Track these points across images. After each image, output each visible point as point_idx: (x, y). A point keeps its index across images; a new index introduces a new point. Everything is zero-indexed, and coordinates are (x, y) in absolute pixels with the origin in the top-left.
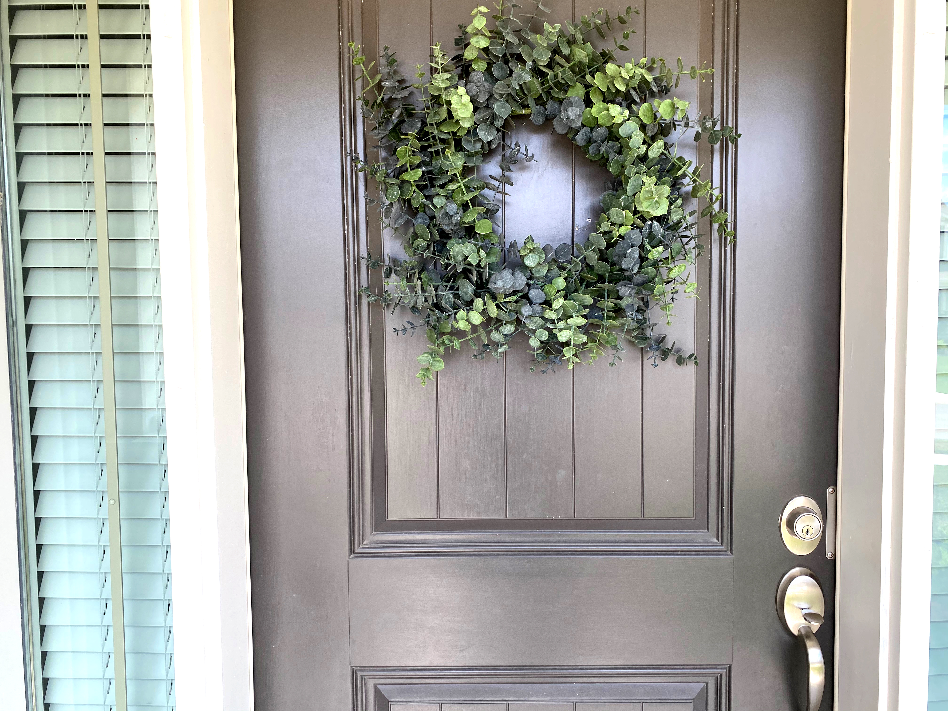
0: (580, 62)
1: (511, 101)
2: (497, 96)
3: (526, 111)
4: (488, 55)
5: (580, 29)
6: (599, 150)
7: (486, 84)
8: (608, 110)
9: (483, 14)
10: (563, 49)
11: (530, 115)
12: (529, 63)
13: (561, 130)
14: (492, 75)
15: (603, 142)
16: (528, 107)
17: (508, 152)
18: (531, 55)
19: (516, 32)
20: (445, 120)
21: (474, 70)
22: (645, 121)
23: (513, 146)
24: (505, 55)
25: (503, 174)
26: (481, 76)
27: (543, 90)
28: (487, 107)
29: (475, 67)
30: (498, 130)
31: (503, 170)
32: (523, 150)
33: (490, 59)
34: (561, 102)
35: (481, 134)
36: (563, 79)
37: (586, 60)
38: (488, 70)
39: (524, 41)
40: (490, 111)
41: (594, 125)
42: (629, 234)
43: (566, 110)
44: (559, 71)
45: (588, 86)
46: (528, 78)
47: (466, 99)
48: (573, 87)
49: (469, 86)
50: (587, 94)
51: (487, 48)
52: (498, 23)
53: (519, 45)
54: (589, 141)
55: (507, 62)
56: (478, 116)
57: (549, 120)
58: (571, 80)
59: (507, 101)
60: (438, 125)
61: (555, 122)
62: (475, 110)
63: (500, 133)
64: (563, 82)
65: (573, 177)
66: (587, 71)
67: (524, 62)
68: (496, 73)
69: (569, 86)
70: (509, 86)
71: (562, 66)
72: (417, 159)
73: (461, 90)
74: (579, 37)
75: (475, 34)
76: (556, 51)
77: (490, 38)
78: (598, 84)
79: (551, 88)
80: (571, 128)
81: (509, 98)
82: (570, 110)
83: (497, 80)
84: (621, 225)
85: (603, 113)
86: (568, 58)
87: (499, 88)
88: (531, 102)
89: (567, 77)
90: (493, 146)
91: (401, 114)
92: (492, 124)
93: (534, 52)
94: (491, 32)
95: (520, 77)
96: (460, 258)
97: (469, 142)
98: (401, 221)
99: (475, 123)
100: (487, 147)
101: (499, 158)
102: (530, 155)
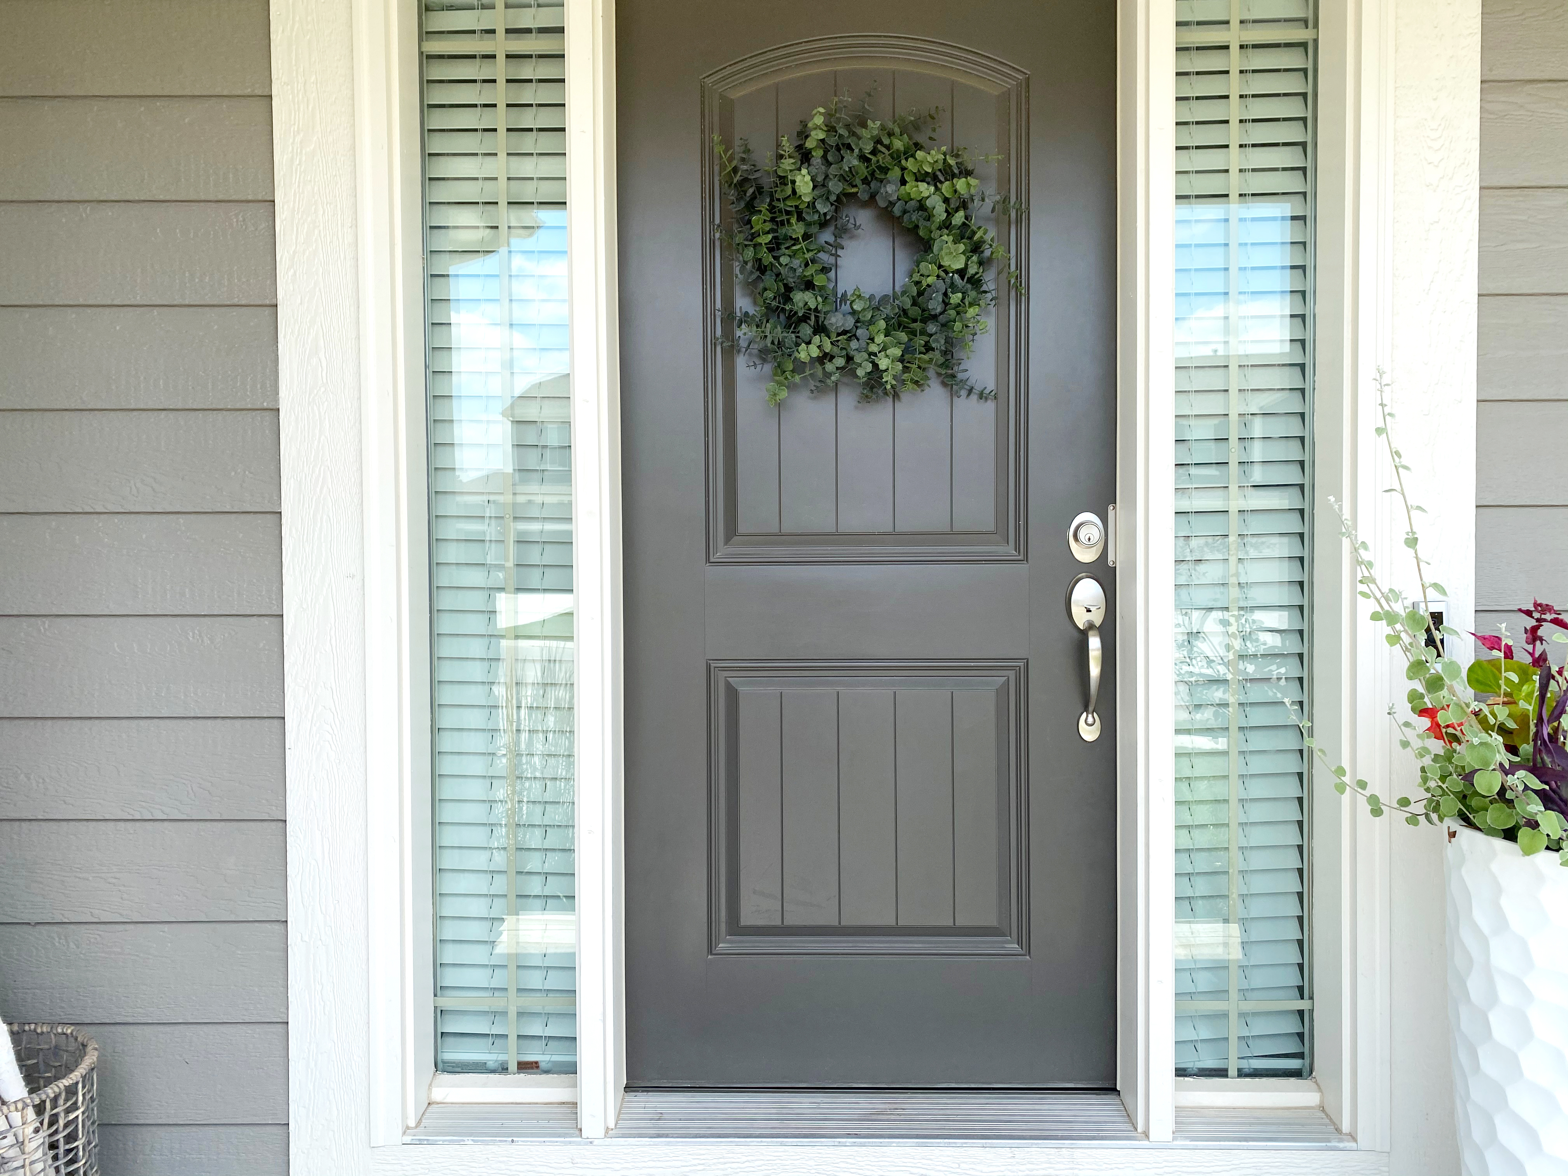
0: (897, 150)
1: (842, 181)
2: (831, 177)
3: (854, 190)
4: (824, 145)
5: (898, 124)
6: (911, 218)
7: (823, 167)
8: (917, 186)
9: (821, 114)
10: (883, 140)
11: (858, 193)
12: (856, 151)
13: (882, 204)
14: (827, 160)
15: (914, 211)
16: (856, 186)
17: (839, 222)
18: (857, 145)
19: (847, 126)
20: (790, 195)
21: (813, 156)
22: (947, 196)
23: (844, 218)
24: (837, 145)
25: (836, 240)
26: (819, 160)
27: (868, 172)
28: (823, 185)
29: (814, 153)
30: (832, 204)
31: (836, 237)
32: (852, 221)
33: (826, 148)
34: (881, 181)
35: (819, 206)
36: (883, 163)
37: (902, 149)
38: (824, 157)
39: (853, 134)
40: (826, 188)
41: (908, 199)
42: (934, 283)
43: (885, 186)
44: (880, 157)
45: (903, 169)
46: (856, 162)
47: (808, 178)
48: (892, 169)
49: (810, 168)
50: (903, 175)
51: (824, 139)
52: (832, 120)
53: (848, 137)
54: (905, 212)
55: (839, 150)
56: (816, 192)
57: (873, 196)
58: (890, 164)
59: (839, 181)
60: (785, 199)
61: (877, 198)
62: (815, 187)
63: (834, 207)
64: (883, 165)
65: (894, 242)
66: (903, 157)
67: (852, 150)
68: (830, 158)
69: (889, 169)
70: (841, 169)
71: (884, 153)
72: (768, 226)
73: (804, 171)
74: (897, 130)
75: (815, 129)
76: (879, 141)
77: (825, 131)
78: (910, 168)
79: (875, 171)
80: (890, 202)
81: (842, 178)
82: (888, 186)
83: (831, 164)
84: (928, 276)
85: (914, 189)
86: (888, 147)
87: (833, 170)
88: (858, 182)
89: (887, 162)
90: (828, 217)
91: (754, 193)
92: (828, 198)
93: (860, 142)
94: (826, 126)
95: (849, 161)
96: (801, 305)
97: (808, 213)
98: (754, 276)
99: (814, 198)
100: (823, 218)
101: (833, 228)
102: (858, 224)
